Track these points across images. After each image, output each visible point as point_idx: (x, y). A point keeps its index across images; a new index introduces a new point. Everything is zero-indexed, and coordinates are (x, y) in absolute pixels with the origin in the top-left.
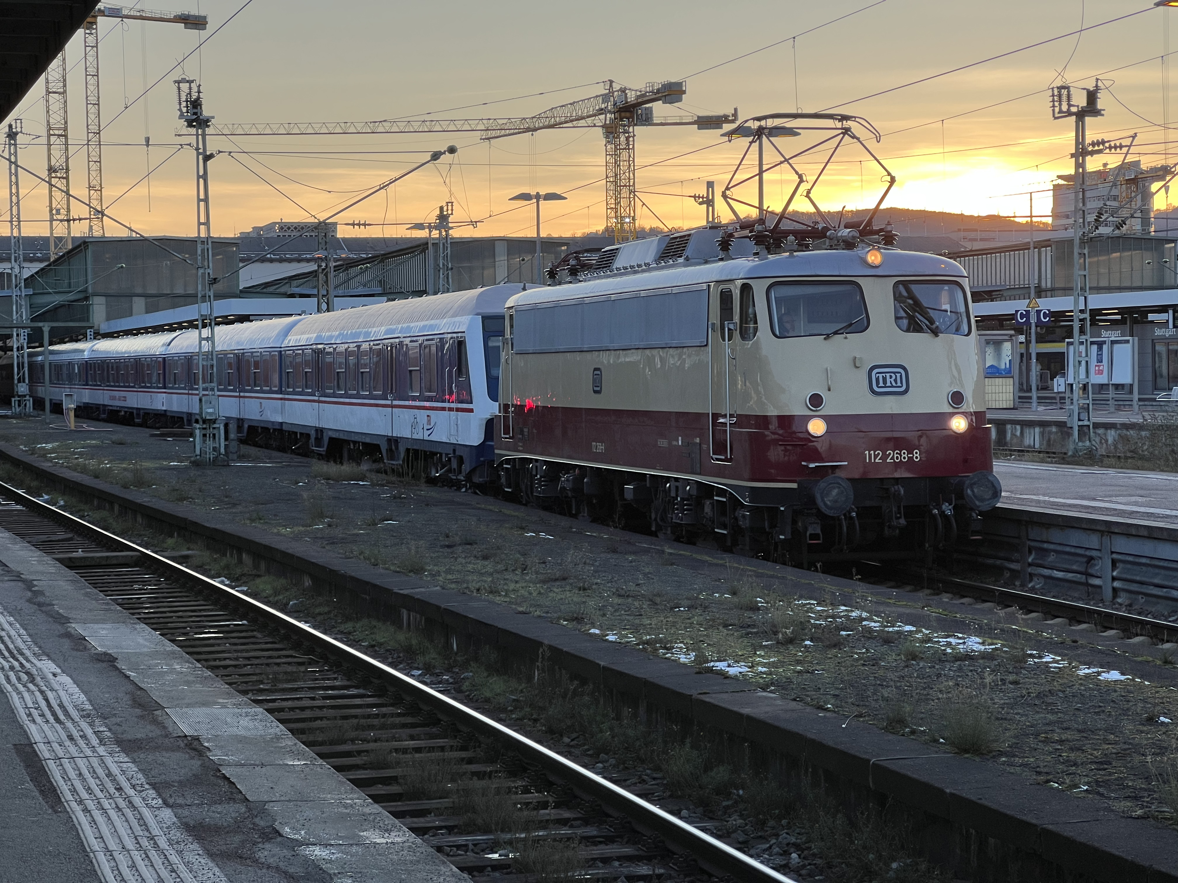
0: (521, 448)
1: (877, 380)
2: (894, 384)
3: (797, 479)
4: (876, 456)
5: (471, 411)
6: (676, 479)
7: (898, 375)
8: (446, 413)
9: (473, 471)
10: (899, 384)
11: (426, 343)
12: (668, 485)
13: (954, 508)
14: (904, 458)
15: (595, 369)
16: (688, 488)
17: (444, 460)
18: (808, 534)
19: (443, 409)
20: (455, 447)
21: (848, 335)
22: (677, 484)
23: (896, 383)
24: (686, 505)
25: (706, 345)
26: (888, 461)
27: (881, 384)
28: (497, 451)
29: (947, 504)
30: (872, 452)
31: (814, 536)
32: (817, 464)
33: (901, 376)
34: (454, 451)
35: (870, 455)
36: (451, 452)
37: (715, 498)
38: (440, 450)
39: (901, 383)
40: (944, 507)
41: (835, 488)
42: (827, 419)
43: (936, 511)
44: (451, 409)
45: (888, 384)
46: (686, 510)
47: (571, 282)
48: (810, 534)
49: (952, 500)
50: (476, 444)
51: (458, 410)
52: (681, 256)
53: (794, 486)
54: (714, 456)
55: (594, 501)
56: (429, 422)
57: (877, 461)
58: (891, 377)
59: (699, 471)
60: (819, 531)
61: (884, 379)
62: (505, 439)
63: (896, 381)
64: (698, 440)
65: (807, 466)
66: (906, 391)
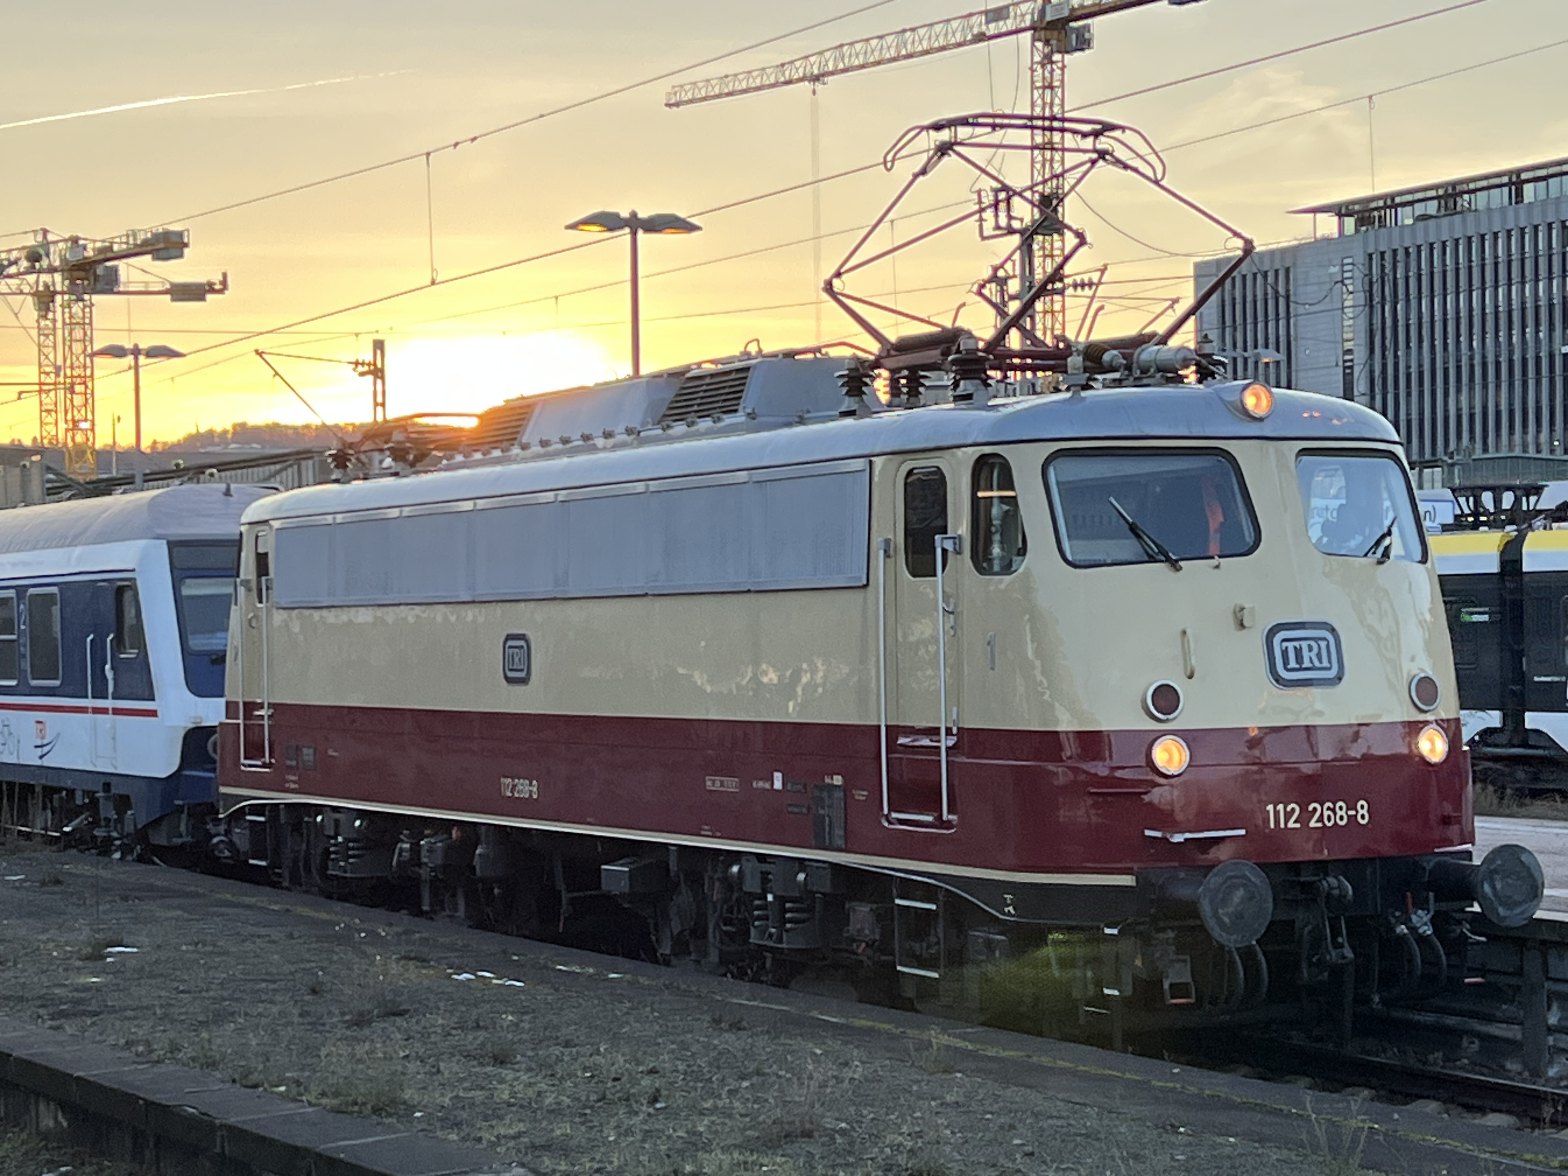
0: (293, 786)
1: (1285, 653)
2: (1317, 664)
3: (1135, 866)
4: (1288, 815)
5: (153, 713)
6: (761, 858)
7: (1323, 644)
8: (89, 716)
9: (155, 823)
10: (1325, 664)
11: (32, 591)
12: (735, 869)
13: (1433, 921)
14: (1341, 818)
15: (509, 637)
16: (801, 877)
17: (79, 802)
18: (1166, 986)
19: (82, 710)
20: (107, 780)
21: (1223, 561)
22: (765, 867)
23: (1321, 662)
24: (790, 910)
25: (866, 586)
26: (1313, 824)
27: (1293, 664)
28: (223, 790)
29: (1420, 912)
30: (1280, 807)
31: (1178, 990)
32: (1188, 835)
33: (1328, 646)
34: (107, 787)
35: (1277, 813)
36: (100, 788)
37: (898, 901)
38: (69, 784)
39: (1330, 662)
40: (1414, 918)
41: (1237, 887)
42: (1190, 737)
43: (1403, 929)
44: (97, 711)
45: (1307, 664)
46: (790, 921)
47: (396, 474)
48: (1171, 985)
49: (1428, 903)
50: (163, 775)
51: (117, 711)
52: (736, 411)
53: (1127, 880)
54: (894, 815)
55: (496, 891)
56: (42, 733)
57: (1291, 825)
58: (1310, 649)
59: (840, 842)
60: (1187, 978)
61: (1298, 652)
62: (249, 766)
63: (1319, 656)
64: (838, 780)
65: (1164, 839)
66: (1339, 678)
